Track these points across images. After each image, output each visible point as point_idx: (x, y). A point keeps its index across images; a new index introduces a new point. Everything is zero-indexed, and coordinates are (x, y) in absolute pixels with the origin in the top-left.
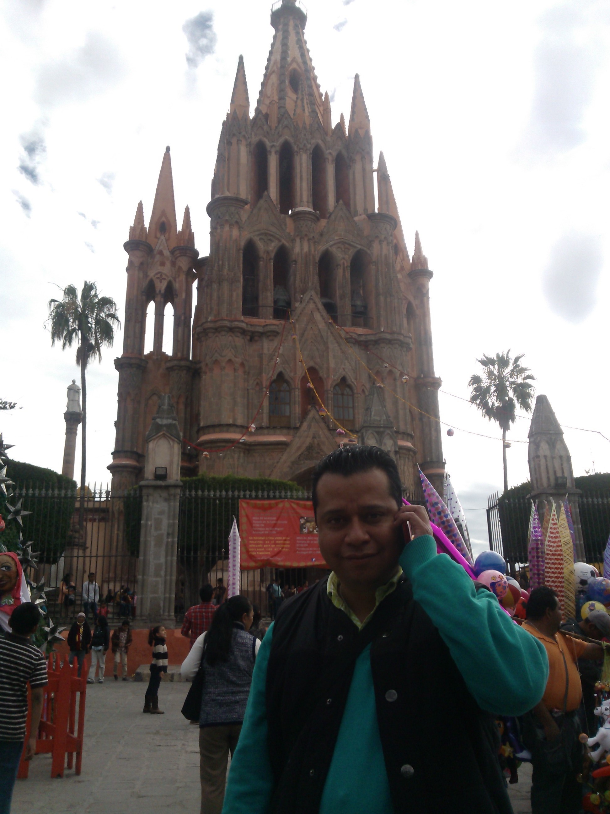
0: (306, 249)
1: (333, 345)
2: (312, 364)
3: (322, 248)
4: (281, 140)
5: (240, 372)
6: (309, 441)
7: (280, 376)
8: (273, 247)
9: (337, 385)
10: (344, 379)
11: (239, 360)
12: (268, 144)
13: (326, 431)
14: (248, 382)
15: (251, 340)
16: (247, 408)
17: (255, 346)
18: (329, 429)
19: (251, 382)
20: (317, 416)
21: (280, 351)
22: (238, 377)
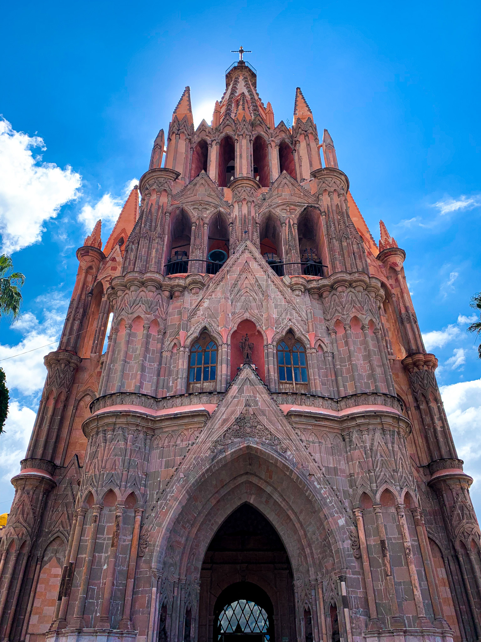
0: (244, 211)
1: (273, 294)
2: (247, 316)
4: (223, 135)
5: (154, 332)
6: (240, 409)
8: (208, 214)
9: (282, 339)
10: (291, 332)
11: (150, 317)
12: (209, 140)
13: (266, 396)
14: (163, 344)
15: (171, 297)
16: (158, 375)
17: (176, 303)
18: (271, 393)
19: (167, 343)
20: (253, 377)
21: (206, 304)
22: (148, 336)
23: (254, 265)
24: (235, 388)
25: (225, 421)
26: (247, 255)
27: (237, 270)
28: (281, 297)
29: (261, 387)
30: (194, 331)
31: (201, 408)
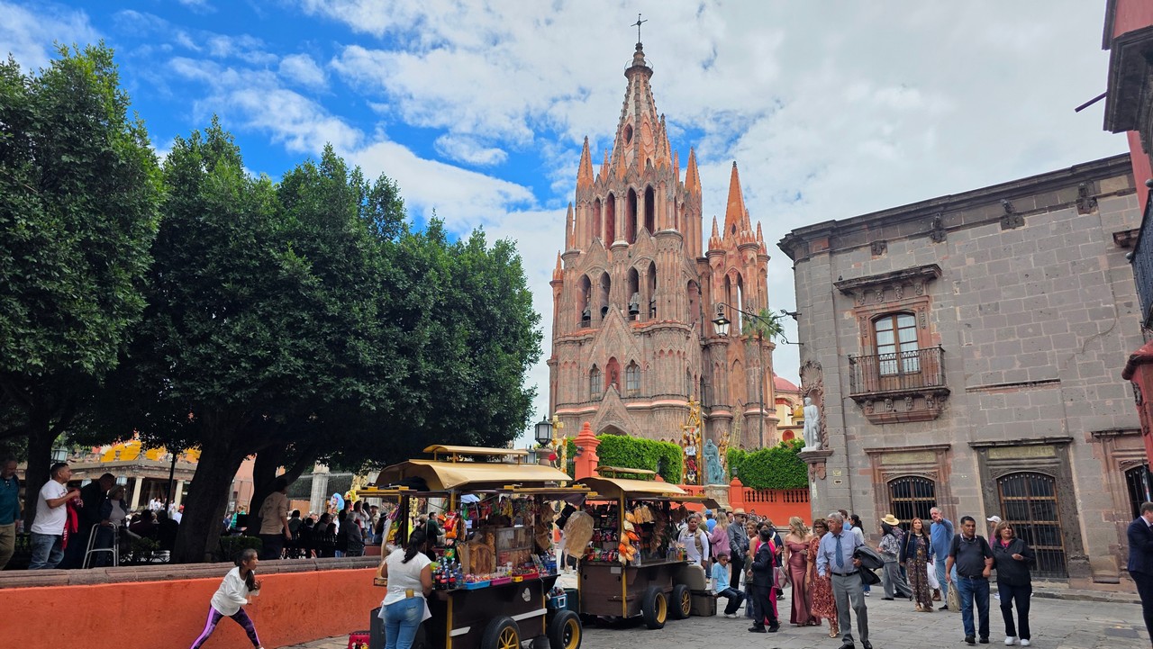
0: (618, 272)
1: (625, 339)
2: (612, 355)
3: (629, 267)
4: (608, 193)
5: (574, 368)
6: (608, 407)
7: (595, 365)
8: (600, 274)
9: (628, 367)
10: (633, 361)
11: (571, 361)
12: (601, 198)
13: (618, 400)
15: (580, 345)
16: (580, 391)
17: (581, 350)
19: (580, 374)
20: (613, 391)
21: (595, 350)
22: (571, 372)
23: (616, 321)
24: (606, 398)
25: (602, 414)
26: (613, 314)
27: (608, 324)
28: (629, 341)
29: (617, 396)
30: (590, 366)
31: (593, 409)
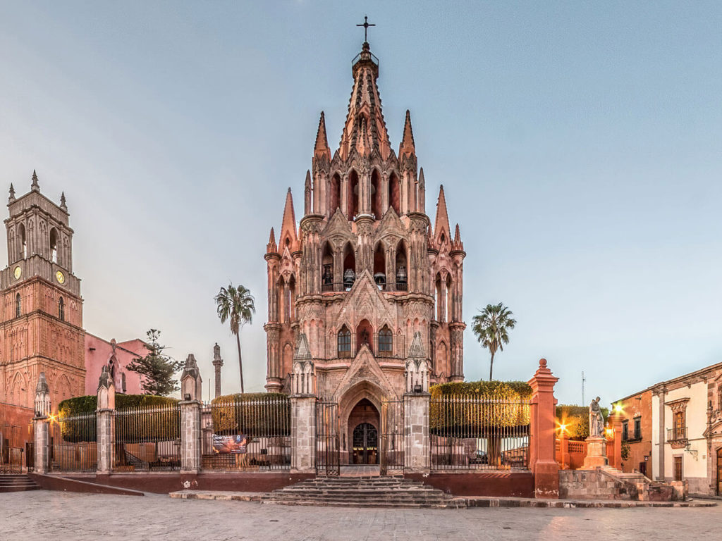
0: (366, 242)
2: (365, 317)
3: (377, 240)
4: (350, 169)
6: (361, 365)
7: (344, 326)
8: (342, 244)
9: (381, 330)
10: (386, 325)
11: (318, 319)
12: (341, 173)
13: (372, 359)
14: (325, 332)
15: (327, 305)
16: (325, 348)
17: (329, 309)
18: (375, 358)
19: (327, 332)
21: (344, 311)
22: (318, 330)
23: (369, 286)
24: (359, 356)
25: (355, 370)
26: (365, 279)
27: (359, 289)
28: (382, 306)
30: (339, 326)
31: (344, 365)
